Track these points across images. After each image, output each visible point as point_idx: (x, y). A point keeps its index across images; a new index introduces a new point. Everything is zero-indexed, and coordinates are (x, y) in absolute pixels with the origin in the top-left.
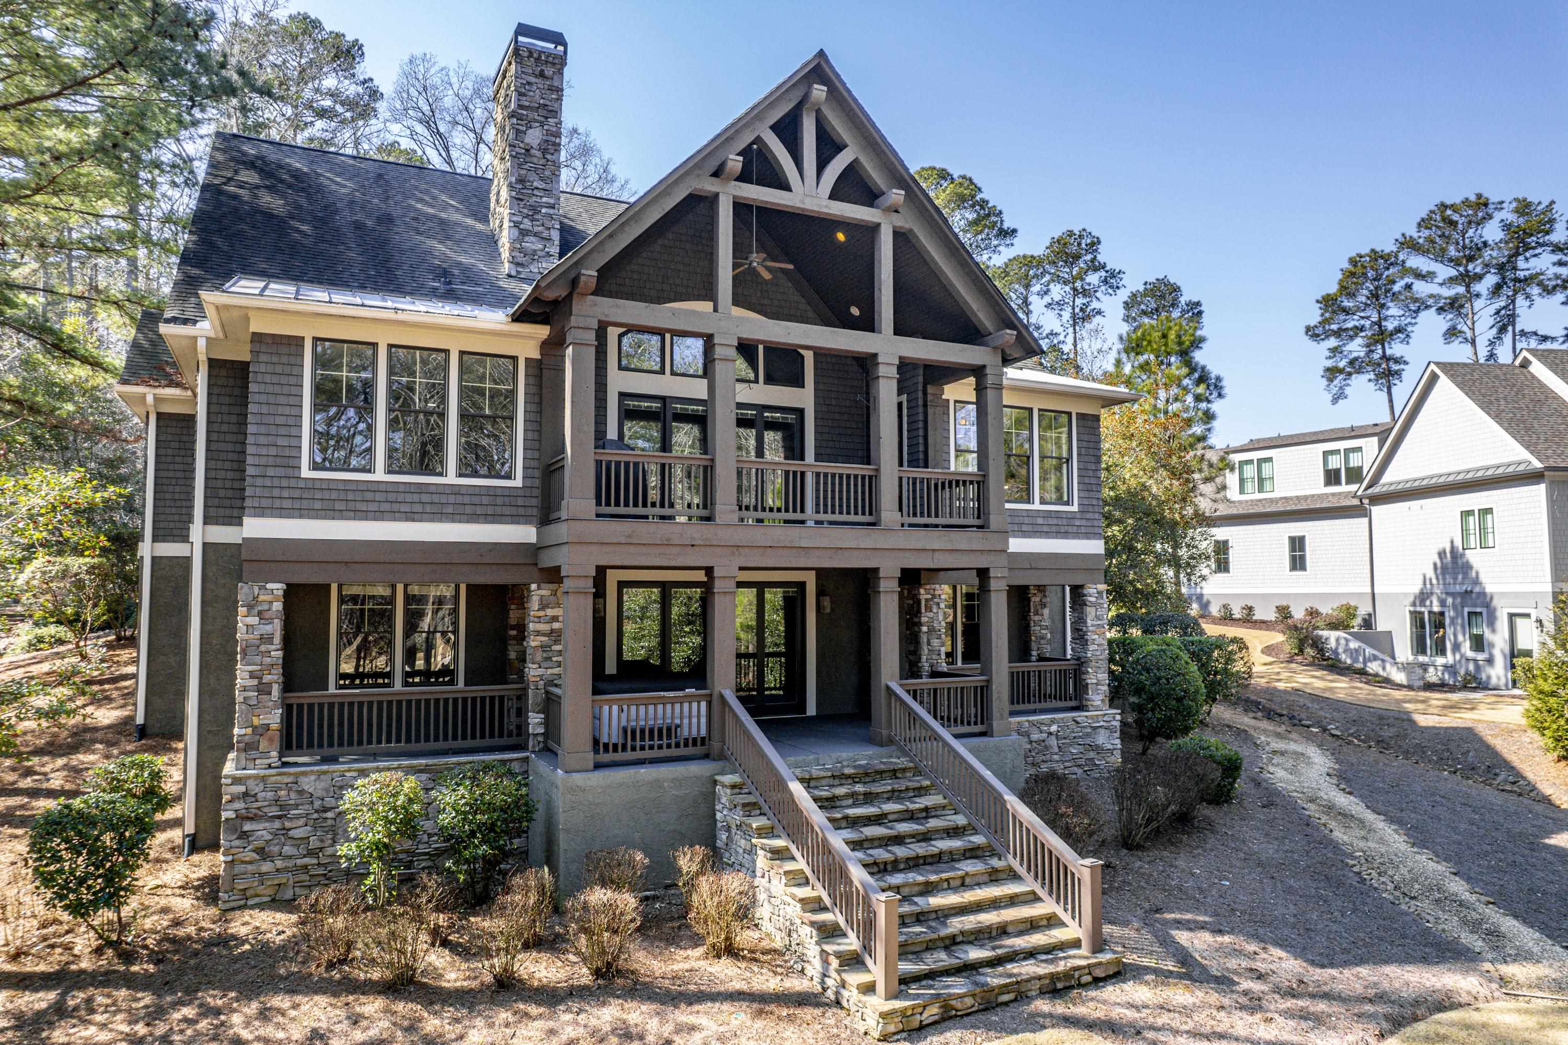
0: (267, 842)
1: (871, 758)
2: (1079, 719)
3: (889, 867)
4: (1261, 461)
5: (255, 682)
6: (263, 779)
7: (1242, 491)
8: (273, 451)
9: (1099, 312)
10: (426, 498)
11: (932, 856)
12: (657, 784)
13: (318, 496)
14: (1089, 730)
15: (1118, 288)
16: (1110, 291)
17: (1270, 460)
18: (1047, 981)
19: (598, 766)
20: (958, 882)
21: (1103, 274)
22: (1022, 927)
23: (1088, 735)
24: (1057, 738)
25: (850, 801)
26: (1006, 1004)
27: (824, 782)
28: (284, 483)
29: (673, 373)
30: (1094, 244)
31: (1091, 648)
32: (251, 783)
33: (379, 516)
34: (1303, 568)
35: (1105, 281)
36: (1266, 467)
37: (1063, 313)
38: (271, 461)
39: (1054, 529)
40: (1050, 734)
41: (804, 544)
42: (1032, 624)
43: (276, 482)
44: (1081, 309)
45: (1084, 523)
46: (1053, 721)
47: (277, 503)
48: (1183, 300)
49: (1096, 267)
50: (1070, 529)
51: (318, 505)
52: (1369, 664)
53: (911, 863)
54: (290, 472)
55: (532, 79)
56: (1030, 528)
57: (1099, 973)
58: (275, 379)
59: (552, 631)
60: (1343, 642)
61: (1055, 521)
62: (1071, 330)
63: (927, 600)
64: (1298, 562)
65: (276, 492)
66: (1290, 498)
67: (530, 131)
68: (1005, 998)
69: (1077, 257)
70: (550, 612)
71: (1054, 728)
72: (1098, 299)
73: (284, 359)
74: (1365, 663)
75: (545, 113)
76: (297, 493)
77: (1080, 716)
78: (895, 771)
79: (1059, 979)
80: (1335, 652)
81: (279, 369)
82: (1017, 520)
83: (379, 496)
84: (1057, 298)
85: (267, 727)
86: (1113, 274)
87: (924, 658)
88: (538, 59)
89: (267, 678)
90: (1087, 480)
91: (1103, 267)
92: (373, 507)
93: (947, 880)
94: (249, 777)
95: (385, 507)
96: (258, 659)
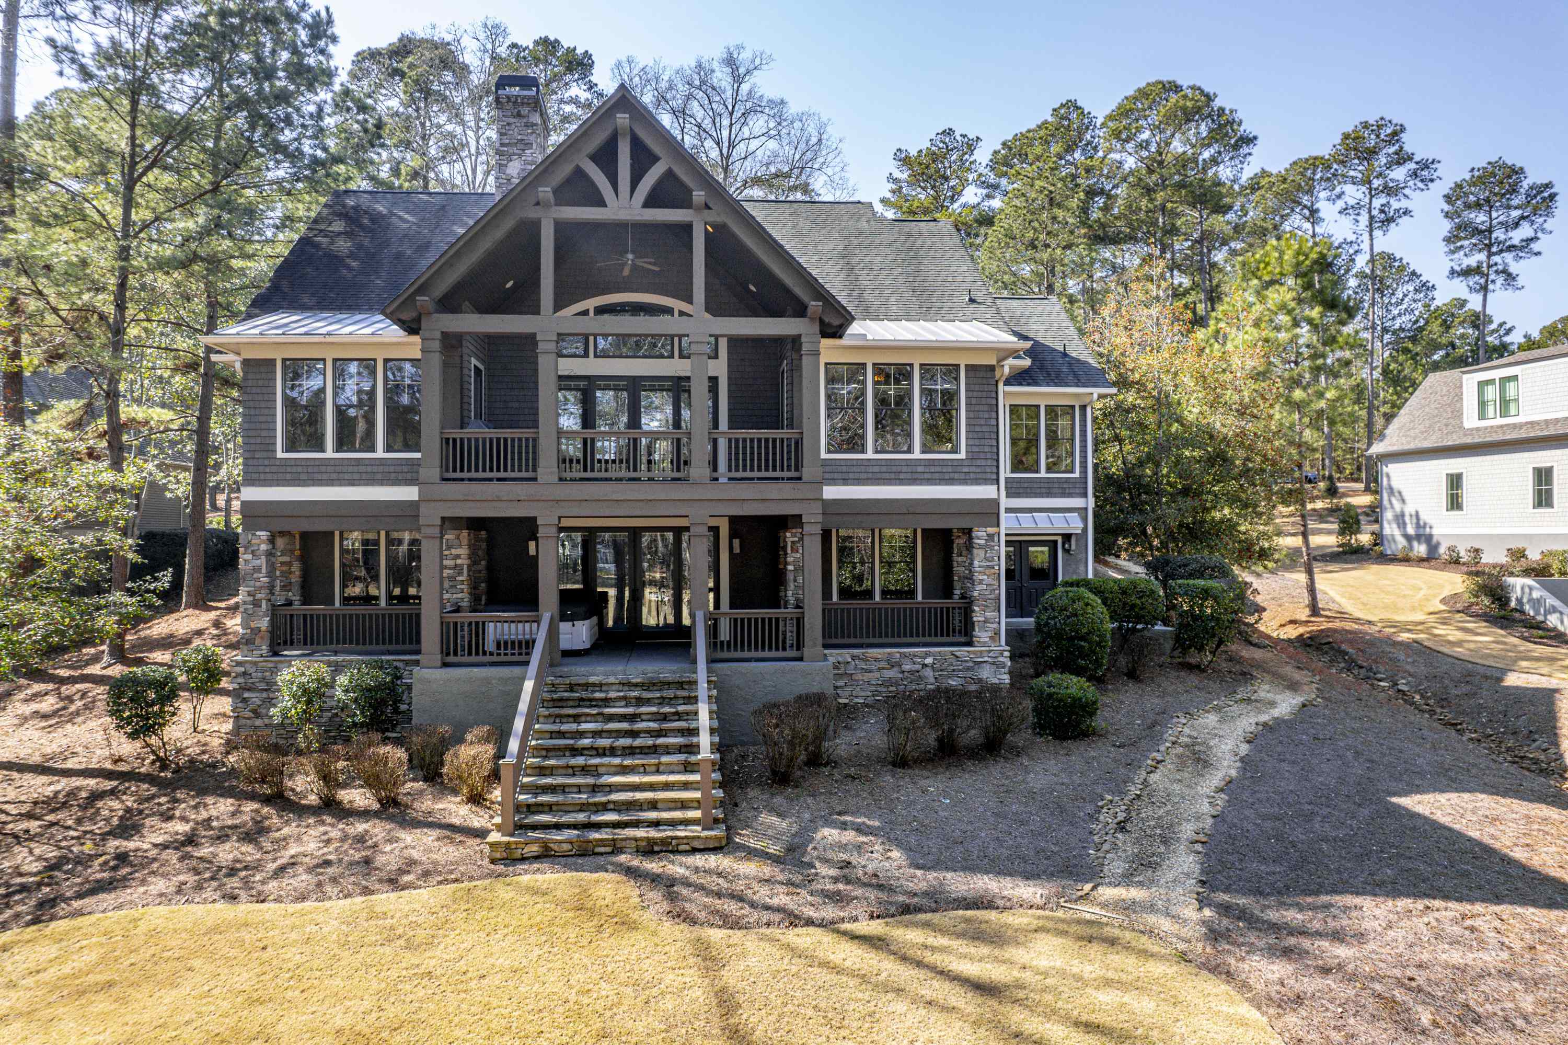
0: (259, 706)
1: (675, 672)
2: (958, 654)
3: (607, 753)
4: (1505, 380)
5: (251, 599)
6: (255, 663)
7: (1482, 415)
8: (258, 440)
9: (1407, 212)
10: (362, 469)
11: (649, 747)
12: (487, 681)
13: (289, 470)
14: (971, 664)
15: (1432, 180)
16: (1420, 185)
17: (1515, 378)
18: (644, 843)
19: (445, 665)
20: (653, 769)
21: (1412, 166)
22: (673, 805)
23: (968, 669)
24: (934, 670)
25: (623, 703)
26: (601, 854)
27: (614, 688)
28: (266, 462)
29: (596, 356)
30: (1396, 134)
31: (978, 587)
32: (248, 666)
33: (330, 483)
34: (1549, 504)
35: (1414, 174)
36: (1511, 387)
37: (1359, 218)
38: (258, 447)
39: (937, 476)
40: (925, 665)
41: (615, 497)
42: (955, 564)
43: (261, 462)
44: (1382, 211)
45: (973, 469)
46: (927, 655)
47: (262, 477)
48: (1525, 184)
49: (1401, 158)
50: (956, 476)
51: (288, 476)
52: (1549, 617)
53: (627, 751)
54: (269, 454)
55: (511, 120)
56: (909, 476)
57: (697, 844)
58: (258, 391)
59: (456, 566)
60: (1527, 590)
61: (938, 469)
62: (1366, 237)
63: (793, 542)
64: (1543, 498)
65: (261, 469)
66: (1538, 423)
67: (511, 164)
68: (602, 850)
69: (1373, 152)
70: (454, 551)
71: (929, 661)
72: (1406, 196)
73: (264, 376)
74: (1545, 615)
75: (522, 147)
76: (274, 469)
77: (962, 651)
78: (682, 683)
79: (656, 844)
80: (1519, 601)
81: (261, 383)
82: (894, 469)
83: (330, 469)
84: (1352, 202)
85: (259, 629)
86: (1425, 165)
87: (790, 593)
88: (515, 102)
89: (258, 596)
90: (978, 429)
91: (1410, 158)
92: (325, 476)
93: (643, 765)
94: (246, 662)
95: (334, 476)
96: (252, 583)
